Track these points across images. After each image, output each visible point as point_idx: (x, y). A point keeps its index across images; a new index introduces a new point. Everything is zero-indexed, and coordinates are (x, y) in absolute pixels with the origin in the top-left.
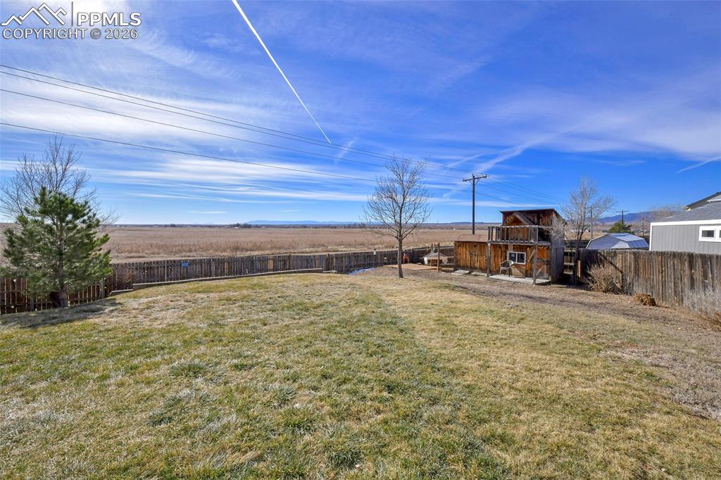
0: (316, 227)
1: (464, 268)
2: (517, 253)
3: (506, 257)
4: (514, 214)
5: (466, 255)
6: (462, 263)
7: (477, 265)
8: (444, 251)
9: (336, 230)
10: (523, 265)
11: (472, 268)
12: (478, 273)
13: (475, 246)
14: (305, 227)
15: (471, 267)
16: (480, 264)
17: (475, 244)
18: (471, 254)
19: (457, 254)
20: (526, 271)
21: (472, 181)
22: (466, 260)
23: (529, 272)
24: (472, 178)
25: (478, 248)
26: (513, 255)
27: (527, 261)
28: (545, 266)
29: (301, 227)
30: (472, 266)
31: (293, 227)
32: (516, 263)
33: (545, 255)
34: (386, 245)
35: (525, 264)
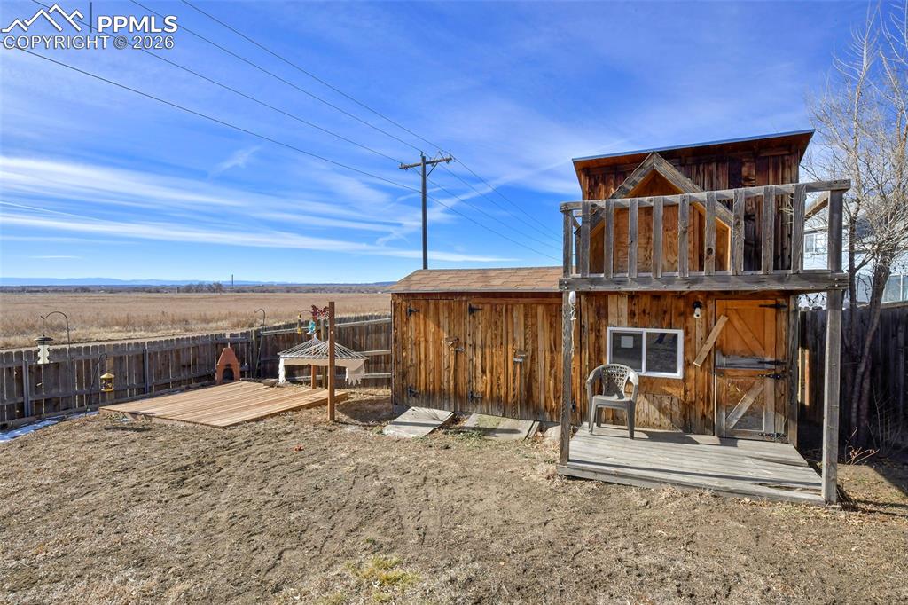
0: (113, 290)
1: (431, 398)
2: (645, 331)
3: (599, 352)
4: (648, 163)
5: (437, 342)
6: (422, 379)
7: (482, 384)
8: (349, 337)
9: (159, 295)
10: (669, 382)
11: (463, 400)
12: (490, 421)
13: (472, 310)
14: (85, 289)
15: (458, 396)
16: (495, 383)
17: (473, 302)
18: (457, 342)
19: (401, 343)
20: (687, 407)
21: (420, 169)
22: (438, 369)
23: (700, 408)
24: (420, 162)
25: (483, 318)
26: (627, 343)
27: (687, 365)
28: (770, 383)
29: (76, 291)
30: (464, 389)
31: (55, 291)
32: (643, 373)
33: (769, 339)
34: (235, 320)
35: (679, 375)
